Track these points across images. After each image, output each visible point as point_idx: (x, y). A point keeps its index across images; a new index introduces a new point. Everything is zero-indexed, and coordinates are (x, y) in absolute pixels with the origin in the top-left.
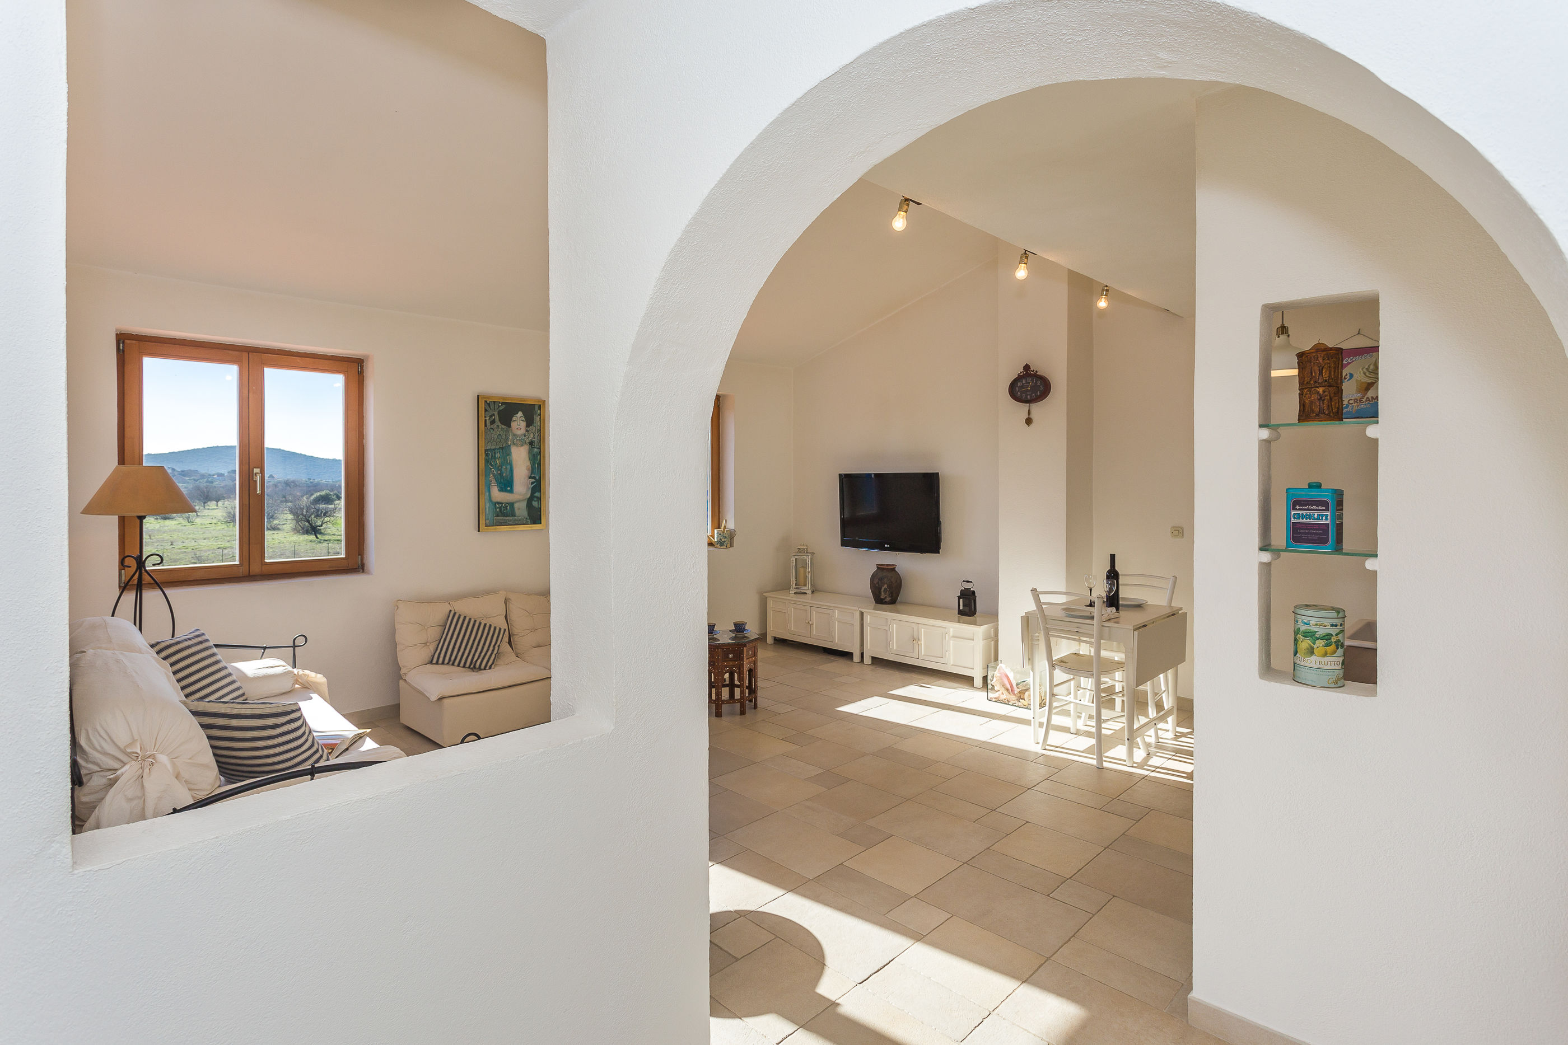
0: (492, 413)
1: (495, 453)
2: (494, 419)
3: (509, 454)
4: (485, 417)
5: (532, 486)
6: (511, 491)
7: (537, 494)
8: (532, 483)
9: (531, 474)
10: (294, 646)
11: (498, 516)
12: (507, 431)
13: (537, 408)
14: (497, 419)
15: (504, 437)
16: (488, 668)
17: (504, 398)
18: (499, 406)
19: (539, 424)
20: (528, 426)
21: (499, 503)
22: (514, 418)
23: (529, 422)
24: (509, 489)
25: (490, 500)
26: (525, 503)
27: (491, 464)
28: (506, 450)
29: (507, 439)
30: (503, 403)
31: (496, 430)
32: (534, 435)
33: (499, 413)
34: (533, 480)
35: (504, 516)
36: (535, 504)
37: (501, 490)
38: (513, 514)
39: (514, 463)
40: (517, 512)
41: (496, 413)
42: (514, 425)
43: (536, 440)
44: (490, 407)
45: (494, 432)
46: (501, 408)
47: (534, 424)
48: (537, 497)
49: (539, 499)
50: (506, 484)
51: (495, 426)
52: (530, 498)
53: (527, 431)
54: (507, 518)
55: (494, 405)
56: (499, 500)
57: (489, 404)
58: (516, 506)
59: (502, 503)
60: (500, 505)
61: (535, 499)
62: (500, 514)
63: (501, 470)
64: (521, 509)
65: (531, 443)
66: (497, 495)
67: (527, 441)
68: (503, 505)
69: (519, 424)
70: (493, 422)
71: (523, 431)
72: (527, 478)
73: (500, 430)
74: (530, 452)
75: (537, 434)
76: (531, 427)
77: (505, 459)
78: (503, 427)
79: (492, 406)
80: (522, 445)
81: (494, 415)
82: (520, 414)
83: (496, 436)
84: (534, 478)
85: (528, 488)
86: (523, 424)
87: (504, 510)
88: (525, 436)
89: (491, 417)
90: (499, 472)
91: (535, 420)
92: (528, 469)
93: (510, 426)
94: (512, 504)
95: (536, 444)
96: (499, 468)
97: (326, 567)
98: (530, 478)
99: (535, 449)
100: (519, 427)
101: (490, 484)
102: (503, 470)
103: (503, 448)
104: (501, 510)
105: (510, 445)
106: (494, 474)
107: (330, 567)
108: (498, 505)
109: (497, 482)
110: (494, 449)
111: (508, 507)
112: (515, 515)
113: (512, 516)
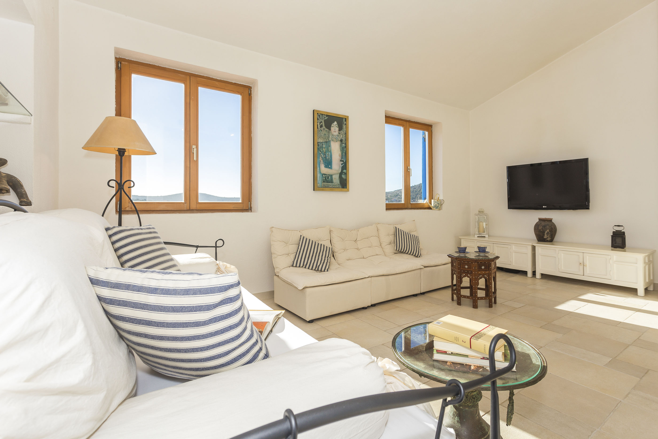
0: (321, 120)
1: (322, 144)
2: (322, 124)
3: (330, 146)
4: (317, 123)
5: (342, 166)
6: (331, 168)
7: (344, 171)
8: (342, 164)
9: (341, 159)
10: (216, 247)
11: (324, 182)
12: (329, 133)
13: (344, 120)
14: (324, 125)
15: (327, 135)
16: (326, 270)
17: (327, 112)
19: (345, 130)
20: (340, 130)
21: (324, 174)
22: (332, 125)
23: (340, 128)
24: (330, 166)
25: (320, 172)
26: (338, 175)
27: (320, 151)
28: (328, 143)
29: (329, 137)
30: (327, 116)
31: (323, 131)
32: (343, 136)
33: (325, 121)
34: (342, 162)
35: (327, 182)
36: (343, 176)
37: (326, 167)
38: (332, 181)
39: (332, 152)
40: (334, 181)
42: (332, 129)
43: (344, 139)
44: (320, 117)
45: (322, 132)
46: (326, 118)
47: (343, 129)
48: (344, 173)
49: (346, 174)
50: (328, 164)
51: (323, 129)
52: (341, 172)
53: (339, 133)
54: (329, 184)
55: (322, 116)
56: (325, 173)
57: (319, 116)
58: (334, 177)
59: (326, 175)
60: (325, 176)
61: (343, 174)
62: (325, 181)
63: (325, 155)
64: (336, 179)
65: (341, 141)
66: (324, 170)
67: (339, 139)
68: (327, 176)
69: (335, 127)
70: (321, 126)
71: (336, 133)
72: (339, 161)
73: (325, 131)
74: (341, 145)
77: (328, 149)
78: (327, 129)
79: (321, 116)
80: (337, 141)
81: (322, 122)
82: (335, 123)
83: (323, 135)
84: (343, 161)
85: (340, 166)
86: (337, 129)
87: (327, 179)
88: (338, 136)
89: (320, 123)
90: (325, 156)
91: (343, 127)
92: (340, 156)
93: (330, 130)
94: (331, 176)
95: (344, 141)
97: (231, 207)
98: (341, 161)
99: (344, 144)
100: (335, 130)
101: (320, 163)
102: (327, 155)
103: (326, 142)
104: (325, 178)
105: (330, 141)
106: (322, 157)
107: (234, 208)
108: (324, 176)
109: (323, 161)
110: (322, 142)
111: (329, 177)
112: (333, 183)
113: (331, 183)
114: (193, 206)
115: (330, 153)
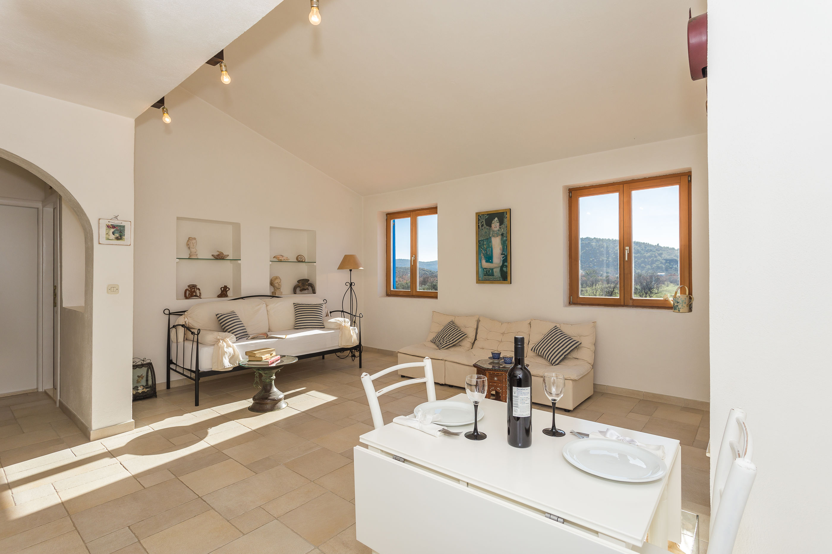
0: (482, 220)
1: (483, 242)
3: (491, 242)
4: (478, 223)
5: (503, 259)
6: (492, 262)
7: (505, 264)
8: (503, 257)
9: (502, 252)
10: (360, 317)
11: (485, 275)
12: (490, 229)
13: (505, 214)
14: (484, 224)
15: (488, 233)
17: (487, 212)
18: (485, 217)
20: (500, 225)
21: (485, 269)
22: (493, 222)
23: (501, 222)
24: (490, 261)
25: (482, 267)
26: (499, 269)
27: (482, 248)
28: (489, 240)
29: (489, 234)
32: (504, 230)
33: (486, 220)
34: (504, 256)
35: (488, 276)
36: (504, 269)
37: (487, 261)
39: (493, 247)
40: (495, 274)
41: (484, 221)
42: (493, 225)
43: (505, 233)
44: (481, 218)
45: (483, 231)
46: (486, 217)
47: (504, 223)
49: (506, 266)
50: (489, 259)
52: (502, 266)
53: (500, 228)
54: (490, 277)
55: (483, 216)
56: (485, 267)
57: (480, 216)
58: (494, 270)
59: (487, 269)
61: (505, 267)
62: (486, 274)
63: (486, 251)
64: (497, 272)
65: (502, 235)
66: (485, 264)
67: (500, 234)
69: (495, 224)
70: (482, 226)
71: (498, 228)
72: (500, 255)
73: (486, 229)
74: (502, 239)
75: (505, 229)
76: (502, 225)
77: (489, 245)
78: (488, 227)
80: (497, 236)
81: (483, 222)
82: (496, 219)
83: (484, 233)
84: (504, 254)
85: (501, 260)
86: (498, 224)
87: (488, 272)
88: (499, 231)
89: (481, 223)
90: (486, 252)
91: (504, 221)
92: (500, 250)
93: (491, 226)
94: (492, 269)
95: (505, 235)
96: (486, 250)
98: (502, 254)
99: (505, 238)
100: (496, 226)
101: (481, 259)
102: (488, 251)
103: (487, 239)
104: (486, 272)
105: (491, 237)
106: (483, 253)
107: (434, 295)
108: (485, 270)
109: (484, 257)
110: (483, 240)
111: (490, 271)
112: (494, 276)
113: (492, 276)
114: (414, 294)
115: (490, 249)
